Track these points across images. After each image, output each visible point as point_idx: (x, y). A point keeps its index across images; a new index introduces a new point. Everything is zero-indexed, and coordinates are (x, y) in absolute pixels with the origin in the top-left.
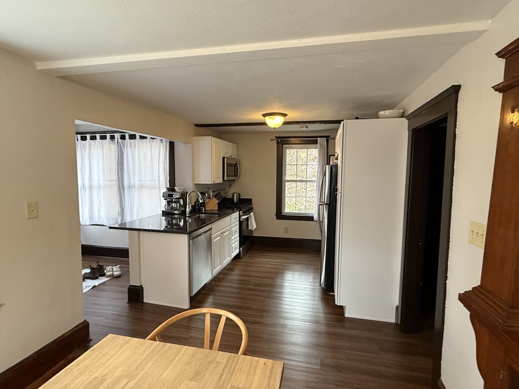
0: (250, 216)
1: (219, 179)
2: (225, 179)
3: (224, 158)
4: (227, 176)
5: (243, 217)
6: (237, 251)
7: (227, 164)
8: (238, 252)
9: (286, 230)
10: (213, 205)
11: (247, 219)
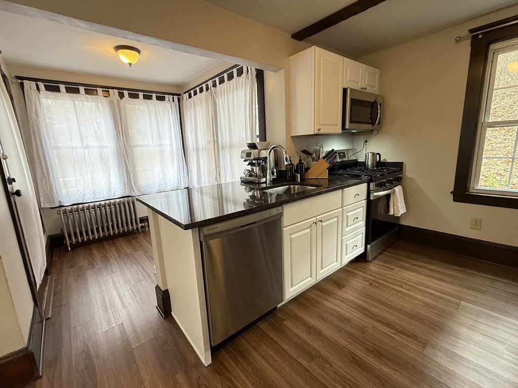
0: (394, 192)
1: (335, 127)
2: (347, 127)
3: (345, 90)
4: (351, 122)
5: (375, 194)
6: (360, 250)
7: (352, 100)
8: (363, 251)
9: (476, 224)
10: (319, 170)
11: (388, 197)
